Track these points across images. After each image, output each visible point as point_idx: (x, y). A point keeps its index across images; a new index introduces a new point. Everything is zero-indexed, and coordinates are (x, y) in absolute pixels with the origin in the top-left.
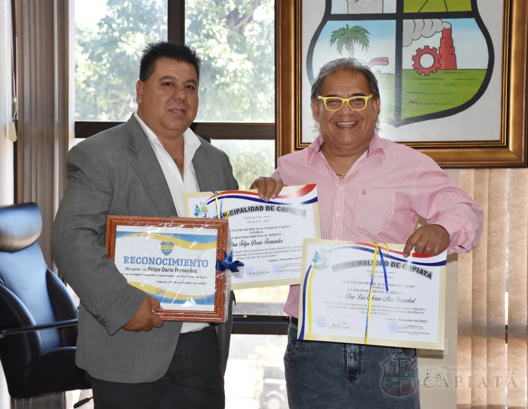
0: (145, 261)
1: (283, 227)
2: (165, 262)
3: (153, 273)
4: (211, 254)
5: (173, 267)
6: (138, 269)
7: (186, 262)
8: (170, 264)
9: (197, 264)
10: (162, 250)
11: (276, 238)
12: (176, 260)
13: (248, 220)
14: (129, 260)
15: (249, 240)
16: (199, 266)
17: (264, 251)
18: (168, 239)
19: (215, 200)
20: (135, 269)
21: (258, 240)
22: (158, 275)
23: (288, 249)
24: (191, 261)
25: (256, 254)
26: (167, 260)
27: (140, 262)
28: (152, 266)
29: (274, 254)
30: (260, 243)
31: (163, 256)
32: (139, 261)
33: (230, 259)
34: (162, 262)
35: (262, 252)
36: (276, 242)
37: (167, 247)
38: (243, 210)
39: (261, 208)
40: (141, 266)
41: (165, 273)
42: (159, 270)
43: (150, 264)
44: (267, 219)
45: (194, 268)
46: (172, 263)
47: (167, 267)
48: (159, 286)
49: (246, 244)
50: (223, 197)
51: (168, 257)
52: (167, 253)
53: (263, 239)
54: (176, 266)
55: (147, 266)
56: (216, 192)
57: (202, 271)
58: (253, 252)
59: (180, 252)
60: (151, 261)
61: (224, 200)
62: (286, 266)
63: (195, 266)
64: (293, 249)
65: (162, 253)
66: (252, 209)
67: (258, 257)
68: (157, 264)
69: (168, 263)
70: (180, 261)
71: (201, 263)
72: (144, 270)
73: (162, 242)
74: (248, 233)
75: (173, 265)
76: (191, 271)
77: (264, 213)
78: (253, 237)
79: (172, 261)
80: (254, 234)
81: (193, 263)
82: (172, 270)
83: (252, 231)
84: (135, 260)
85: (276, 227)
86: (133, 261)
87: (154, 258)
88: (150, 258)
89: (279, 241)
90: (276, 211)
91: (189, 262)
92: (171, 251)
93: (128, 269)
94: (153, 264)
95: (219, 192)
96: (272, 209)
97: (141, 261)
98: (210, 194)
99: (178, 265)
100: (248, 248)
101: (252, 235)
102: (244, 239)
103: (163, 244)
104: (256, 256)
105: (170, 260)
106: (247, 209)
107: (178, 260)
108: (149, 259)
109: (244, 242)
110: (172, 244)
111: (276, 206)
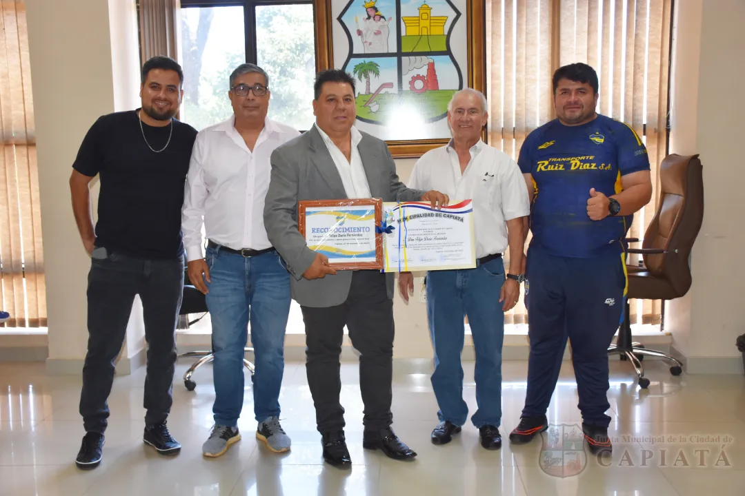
3: (333, 238)
5: (346, 234)
15: (422, 237)
21: (429, 237)
41: (340, 238)
47: (342, 234)
49: (420, 240)
54: (347, 232)
74: (422, 232)
76: (358, 235)
77: (435, 218)
81: (359, 230)
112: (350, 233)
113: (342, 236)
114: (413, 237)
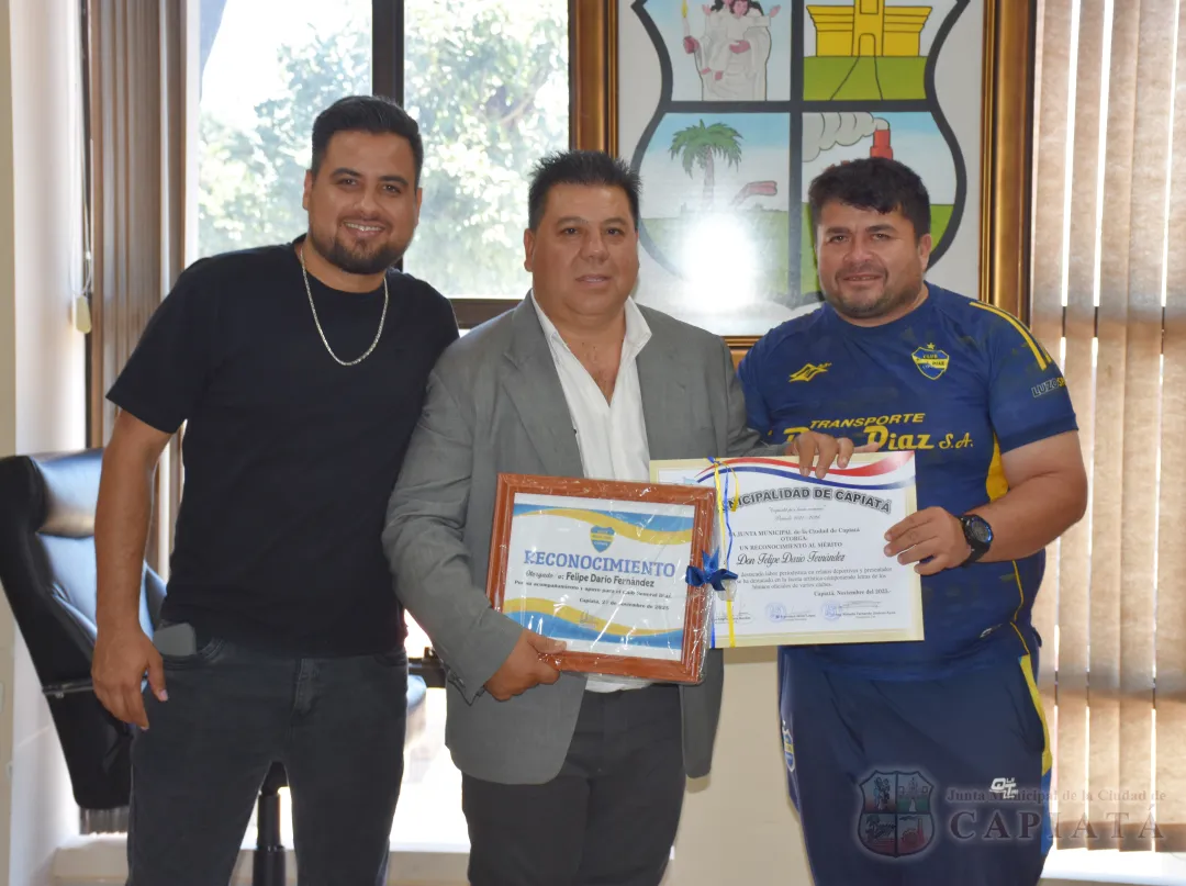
0: (561, 561)
1: (846, 531)
2: (598, 564)
3: (575, 583)
4: (680, 555)
5: (611, 575)
6: (549, 576)
7: (634, 567)
8: (605, 569)
9: (654, 568)
10: (593, 541)
11: (833, 551)
12: (616, 562)
13: (778, 513)
14: (534, 559)
15: (778, 553)
16: (658, 574)
17: (808, 575)
18: (604, 522)
19: (712, 474)
20: (544, 576)
21: (796, 553)
22: (584, 587)
23: (855, 574)
24: (644, 564)
25: (792, 580)
26: (600, 560)
27: (553, 563)
28: (573, 571)
29: (827, 582)
30: (800, 560)
31: (594, 554)
32: (551, 559)
33: (714, 564)
34: (592, 563)
35: (802, 576)
36: (831, 558)
37: (602, 537)
38: (769, 496)
39: (805, 493)
40: (554, 570)
41: (596, 585)
42: (586, 579)
43: (570, 566)
44: (817, 513)
45: (648, 578)
46: (609, 567)
47: (600, 574)
48: (584, 608)
49: (771, 561)
50: (729, 470)
51: (603, 555)
52: (601, 547)
53: (806, 552)
54: (616, 572)
55: (566, 570)
56: (718, 460)
57: (662, 584)
58: (786, 577)
59: (624, 546)
60: (573, 561)
61: (730, 474)
62: (848, 606)
63: (649, 572)
64: (863, 574)
65: (592, 546)
66: (788, 494)
67: (795, 586)
68: (583, 567)
69: (603, 567)
70: (624, 564)
71: (662, 568)
72: (560, 577)
73: (592, 526)
74: (775, 540)
75: (611, 570)
76: (644, 583)
77: (811, 502)
78: (785, 547)
79: (609, 563)
80: (789, 542)
82: (608, 580)
83: (785, 535)
84: (545, 556)
85: (833, 531)
86: (541, 561)
87: (578, 557)
88: (571, 556)
89: (839, 558)
90: (834, 501)
91: (641, 566)
92: (609, 543)
93: (531, 574)
94: (576, 566)
95: (721, 460)
96: (826, 495)
97: (555, 560)
98: (705, 462)
99: (620, 570)
100: (775, 568)
101: (786, 543)
102: (769, 551)
103: (595, 530)
104: (792, 583)
105: (606, 560)
106: (777, 493)
107: (620, 561)
108: (568, 558)
109: (767, 557)
110: (610, 531)
111: (835, 489)
112: (623, 576)
113: (599, 580)
114: (750, 554)
